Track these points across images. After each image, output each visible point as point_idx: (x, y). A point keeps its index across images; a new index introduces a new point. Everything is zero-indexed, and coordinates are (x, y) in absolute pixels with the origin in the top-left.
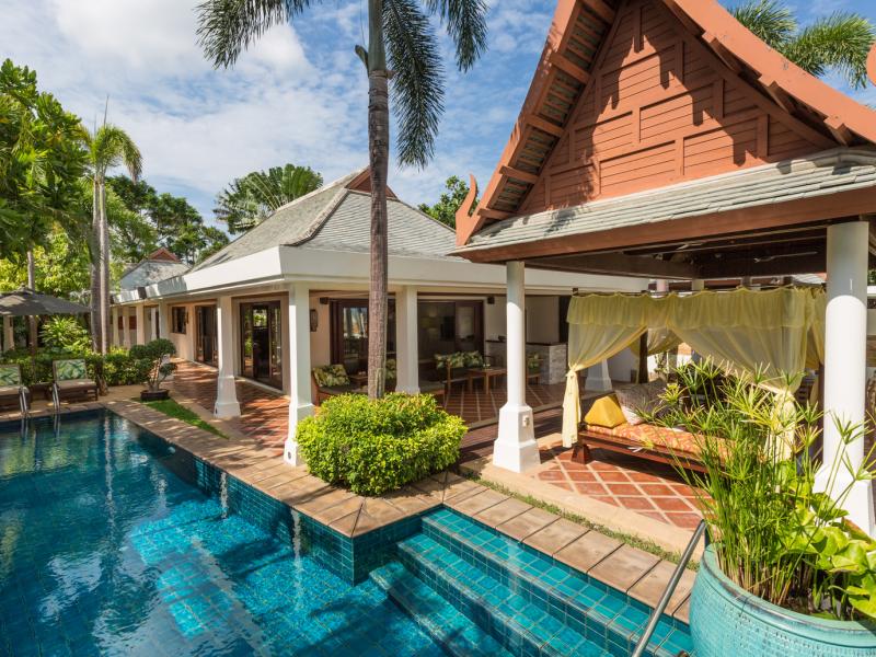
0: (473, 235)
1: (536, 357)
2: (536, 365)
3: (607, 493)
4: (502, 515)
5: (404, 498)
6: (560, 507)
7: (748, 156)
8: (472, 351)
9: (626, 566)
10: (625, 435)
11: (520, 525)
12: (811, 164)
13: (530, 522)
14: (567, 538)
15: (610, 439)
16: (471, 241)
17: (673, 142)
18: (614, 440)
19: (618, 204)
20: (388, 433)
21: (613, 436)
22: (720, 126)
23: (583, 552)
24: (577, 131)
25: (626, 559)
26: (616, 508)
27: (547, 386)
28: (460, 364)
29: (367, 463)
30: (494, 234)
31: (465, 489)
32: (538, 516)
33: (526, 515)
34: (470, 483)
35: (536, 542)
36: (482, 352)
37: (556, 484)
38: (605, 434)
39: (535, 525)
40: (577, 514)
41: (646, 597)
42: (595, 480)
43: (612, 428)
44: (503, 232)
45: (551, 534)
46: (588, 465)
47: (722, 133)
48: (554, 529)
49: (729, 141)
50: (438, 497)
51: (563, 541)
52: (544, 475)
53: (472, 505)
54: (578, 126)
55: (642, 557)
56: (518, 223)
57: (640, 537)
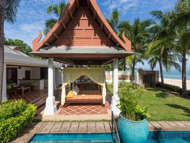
0: (39, 49)
1: (37, 83)
2: (37, 85)
3: (77, 113)
4: (57, 128)
5: (19, 138)
6: (69, 120)
7: (103, 44)
8: (14, 83)
9: (92, 127)
10: (76, 99)
11: (64, 129)
12: (114, 48)
13: (66, 127)
14: (77, 127)
15: (72, 100)
16: (39, 50)
17: (91, 38)
18: (74, 100)
19: (82, 48)
20: (11, 117)
21: (73, 99)
22: (99, 38)
23: (82, 128)
24: (70, 29)
25: (91, 125)
26: (81, 115)
27: (40, 90)
28: (10, 88)
29: (4, 132)
30: (47, 49)
31: (40, 126)
32: (66, 124)
33: (63, 125)
34: (40, 123)
35: (71, 131)
36: (17, 83)
37: (64, 115)
38: (71, 99)
39: (68, 127)
40: (74, 120)
41: (100, 131)
42: (72, 111)
43: (73, 98)
44: (49, 49)
45: (73, 127)
46: (68, 108)
47: (99, 39)
48: (72, 126)
49: (100, 41)
50: (33, 132)
51: (77, 128)
52: (60, 113)
53: (46, 130)
54: (70, 28)
55: (92, 123)
56: (54, 48)
57: (89, 120)
